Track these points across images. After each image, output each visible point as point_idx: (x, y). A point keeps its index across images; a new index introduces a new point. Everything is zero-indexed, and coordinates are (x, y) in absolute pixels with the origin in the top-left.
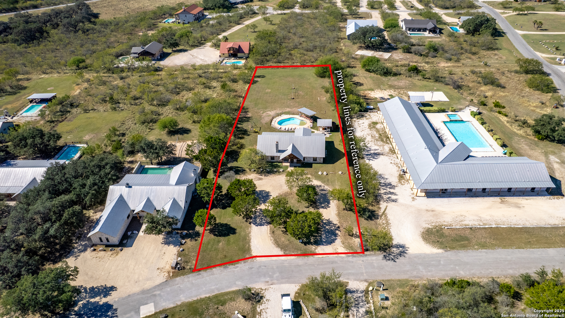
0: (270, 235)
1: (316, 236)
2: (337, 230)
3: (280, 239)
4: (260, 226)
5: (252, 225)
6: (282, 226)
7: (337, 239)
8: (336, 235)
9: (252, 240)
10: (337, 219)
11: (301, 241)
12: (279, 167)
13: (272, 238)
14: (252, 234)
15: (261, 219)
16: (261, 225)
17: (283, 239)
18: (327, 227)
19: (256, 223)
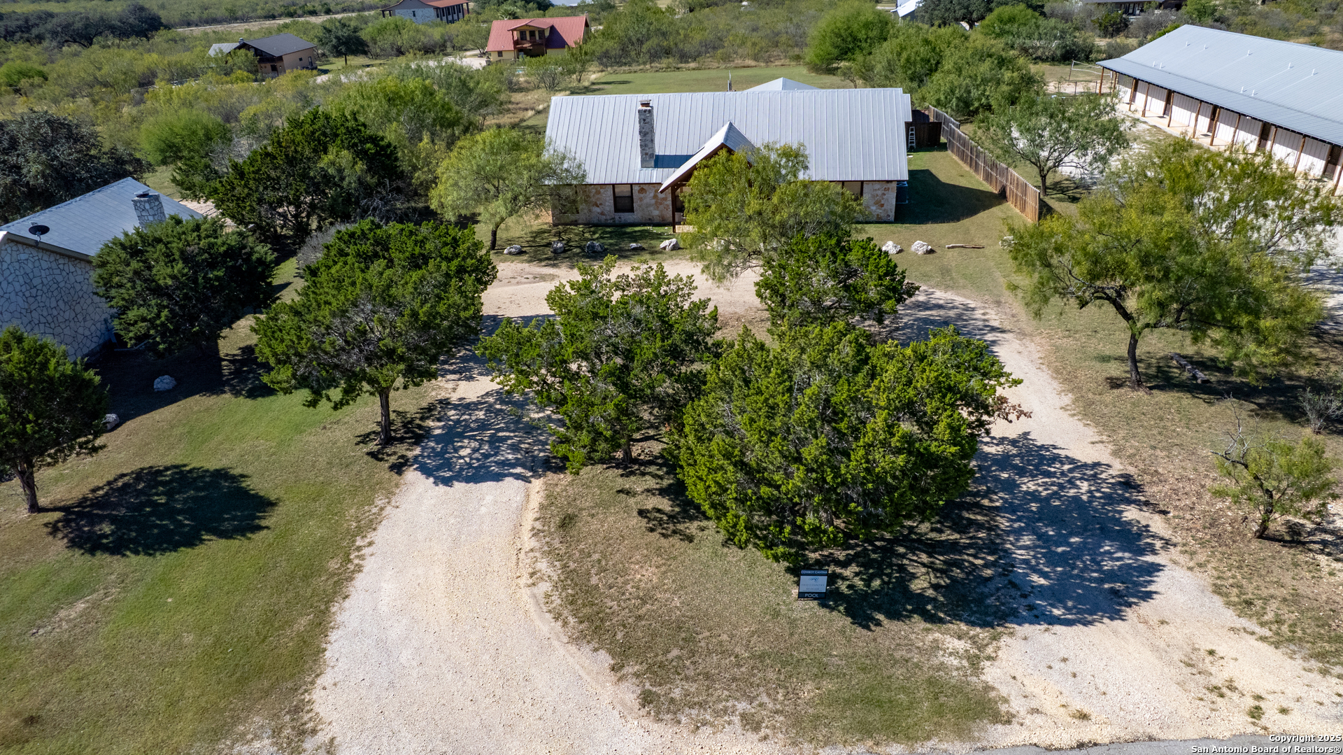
0: (528, 542)
1: (954, 547)
2: (1129, 502)
3: (624, 572)
4: (468, 480)
5: (412, 475)
6: (651, 483)
7: (1155, 568)
8: (1133, 539)
9: (360, 581)
10: (1091, 433)
11: (818, 583)
12: (660, 237)
13: (543, 565)
14: (381, 535)
15: (495, 441)
16: (478, 474)
17: (646, 574)
18: (1028, 485)
19: (448, 465)
